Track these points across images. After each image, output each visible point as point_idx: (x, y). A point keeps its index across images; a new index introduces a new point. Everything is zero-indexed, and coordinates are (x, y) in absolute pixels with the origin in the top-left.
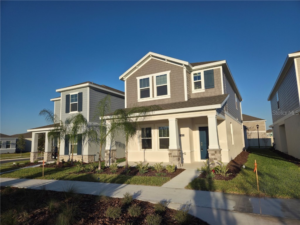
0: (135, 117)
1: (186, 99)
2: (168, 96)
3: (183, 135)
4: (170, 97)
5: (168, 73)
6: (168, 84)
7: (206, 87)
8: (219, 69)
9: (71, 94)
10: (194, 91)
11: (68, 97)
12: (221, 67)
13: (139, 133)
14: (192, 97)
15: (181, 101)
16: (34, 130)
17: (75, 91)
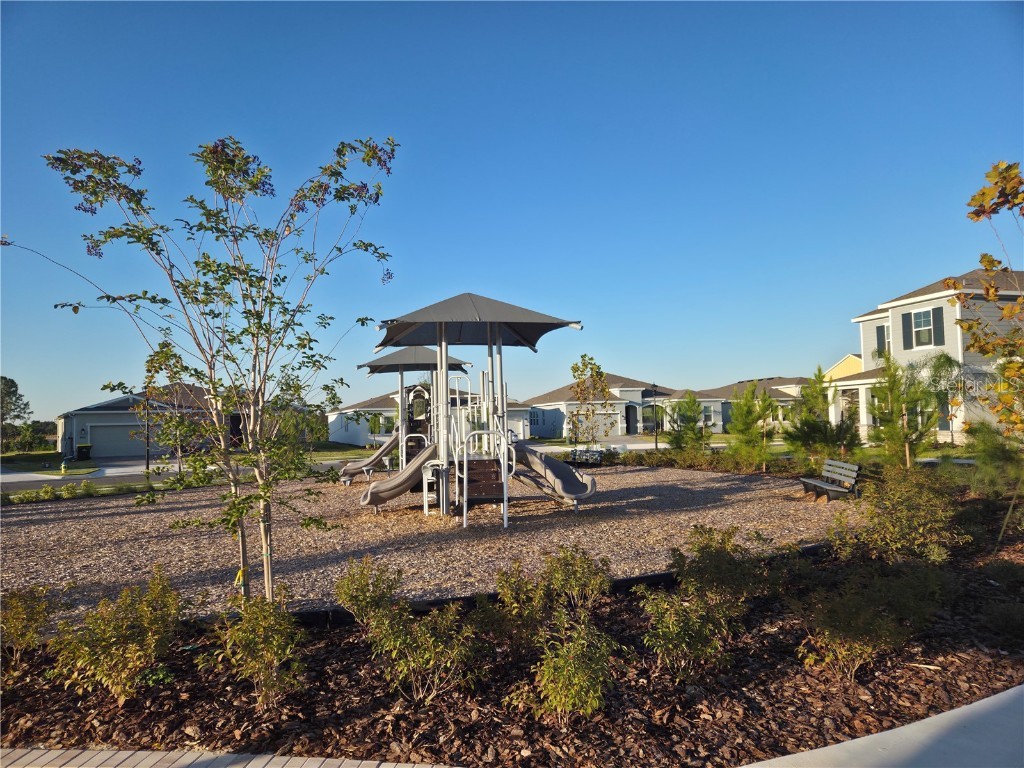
9: (914, 312)
11: (906, 318)
16: (833, 384)
17: (922, 305)
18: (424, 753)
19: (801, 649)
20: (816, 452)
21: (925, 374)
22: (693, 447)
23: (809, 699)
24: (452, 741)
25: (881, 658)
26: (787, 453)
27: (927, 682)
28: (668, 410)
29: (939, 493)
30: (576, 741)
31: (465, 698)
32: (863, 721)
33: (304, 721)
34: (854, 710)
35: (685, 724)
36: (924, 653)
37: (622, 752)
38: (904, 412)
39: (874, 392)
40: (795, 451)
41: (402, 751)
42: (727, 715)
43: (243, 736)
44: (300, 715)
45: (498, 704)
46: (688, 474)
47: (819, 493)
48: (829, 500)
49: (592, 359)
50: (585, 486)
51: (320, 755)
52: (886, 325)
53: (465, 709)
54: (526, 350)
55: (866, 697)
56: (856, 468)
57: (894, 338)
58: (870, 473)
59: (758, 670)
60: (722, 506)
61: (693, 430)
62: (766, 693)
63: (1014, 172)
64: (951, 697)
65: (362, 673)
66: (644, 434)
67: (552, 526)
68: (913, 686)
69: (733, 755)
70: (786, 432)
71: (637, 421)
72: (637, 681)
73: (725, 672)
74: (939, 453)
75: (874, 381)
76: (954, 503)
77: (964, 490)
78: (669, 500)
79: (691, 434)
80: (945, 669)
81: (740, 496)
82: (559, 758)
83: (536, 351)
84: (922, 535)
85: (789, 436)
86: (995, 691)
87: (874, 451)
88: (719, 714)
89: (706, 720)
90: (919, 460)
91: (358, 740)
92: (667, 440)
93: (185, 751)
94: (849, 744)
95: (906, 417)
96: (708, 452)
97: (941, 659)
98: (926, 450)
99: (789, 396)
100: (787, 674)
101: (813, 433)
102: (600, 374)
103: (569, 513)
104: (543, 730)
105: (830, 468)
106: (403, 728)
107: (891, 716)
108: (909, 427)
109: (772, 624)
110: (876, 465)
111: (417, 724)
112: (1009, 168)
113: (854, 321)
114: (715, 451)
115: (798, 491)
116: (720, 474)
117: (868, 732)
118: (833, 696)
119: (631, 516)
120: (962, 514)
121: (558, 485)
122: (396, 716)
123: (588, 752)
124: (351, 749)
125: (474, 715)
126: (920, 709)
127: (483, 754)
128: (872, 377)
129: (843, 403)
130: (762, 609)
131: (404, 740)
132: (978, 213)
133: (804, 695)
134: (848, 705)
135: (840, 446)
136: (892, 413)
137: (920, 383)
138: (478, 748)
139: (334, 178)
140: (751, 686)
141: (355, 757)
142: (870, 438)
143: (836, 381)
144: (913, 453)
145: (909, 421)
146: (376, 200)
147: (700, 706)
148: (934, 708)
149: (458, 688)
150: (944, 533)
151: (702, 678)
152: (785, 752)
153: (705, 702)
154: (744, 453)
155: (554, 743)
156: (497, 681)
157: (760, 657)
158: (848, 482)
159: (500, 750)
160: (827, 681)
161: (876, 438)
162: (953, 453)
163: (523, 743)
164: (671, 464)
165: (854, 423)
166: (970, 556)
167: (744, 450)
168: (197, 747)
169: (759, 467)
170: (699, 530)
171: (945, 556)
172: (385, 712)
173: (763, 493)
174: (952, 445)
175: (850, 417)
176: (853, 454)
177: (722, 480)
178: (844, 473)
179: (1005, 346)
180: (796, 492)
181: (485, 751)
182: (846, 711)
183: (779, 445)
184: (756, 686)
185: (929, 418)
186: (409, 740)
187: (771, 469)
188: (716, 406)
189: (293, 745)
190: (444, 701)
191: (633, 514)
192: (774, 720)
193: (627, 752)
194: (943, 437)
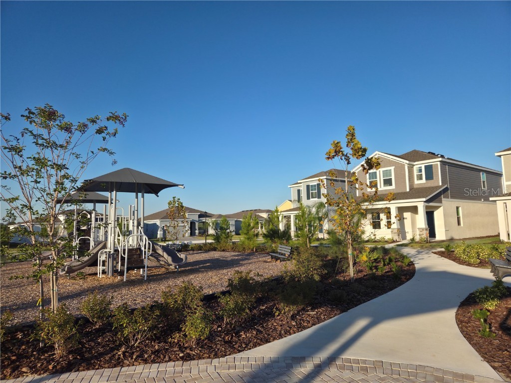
0: (366, 206)
1: (408, 190)
2: (393, 187)
3: (406, 218)
4: (394, 188)
5: (392, 168)
6: (393, 177)
7: (427, 179)
8: (437, 164)
9: (310, 184)
10: (417, 182)
11: (308, 186)
12: (439, 163)
13: (369, 216)
14: (415, 187)
15: (404, 191)
16: (282, 213)
17: (314, 182)
18: (140, 361)
19: (274, 310)
20: (275, 242)
21: (314, 210)
22: (224, 241)
23: (276, 327)
24: (151, 356)
25: (299, 312)
26: (264, 243)
27: (312, 317)
28: (211, 224)
29: (318, 256)
30: (199, 349)
31: (151, 342)
32: (293, 330)
33: (80, 359)
34: (290, 328)
35: (237, 339)
36: (311, 309)
37: (216, 350)
38: (307, 226)
39: (296, 217)
40: (267, 242)
41: (130, 362)
42: (250, 335)
43: (53, 368)
44: (78, 357)
45: (166, 342)
46: (223, 254)
47: (277, 259)
48: (281, 262)
49: (179, 199)
50: (182, 259)
51: (93, 369)
52: (301, 189)
53: (152, 346)
54: (153, 195)
55: (294, 323)
56: (290, 248)
57: (304, 194)
58: (295, 250)
59: (260, 320)
60: (240, 266)
61: (225, 233)
62: (263, 327)
63: (339, 144)
64: (319, 320)
65: (99, 341)
66: (199, 236)
67: (168, 278)
68: (308, 319)
69: (254, 345)
70: (264, 234)
71: (196, 230)
72: (217, 329)
73: (249, 322)
74: (319, 242)
75: (296, 212)
76: (322, 260)
77: (326, 256)
78: (217, 265)
79: (223, 235)
80: (317, 313)
81: (246, 262)
82: (194, 355)
83: (158, 196)
84: (312, 271)
85: (265, 236)
86: (331, 318)
87: (296, 242)
88: (248, 335)
89: (243, 338)
90: (312, 245)
91: (109, 362)
92: (213, 238)
93: (25, 377)
94: (289, 337)
95: (308, 228)
96: (231, 244)
97: (316, 310)
98: (314, 241)
99: (263, 218)
100: (269, 320)
101: (274, 234)
102: (182, 207)
103: (174, 272)
104: (186, 348)
105: (281, 249)
106: (128, 355)
107: (301, 328)
108: (309, 232)
109: (263, 306)
110: (297, 247)
111: (133, 353)
112: (338, 143)
113: (289, 186)
114: (234, 243)
115: (269, 259)
116: (237, 253)
117: (295, 333)
118: (284, 324)
119: (203, 272)
120: (325, 264)
121: (169, 259)
122: (123, 352)
123: (204, 351)
124: (107, 365)
125: (157, 347)
126: (310, 325)
127: (164, 358)
128: (296, 211)
129: (285, 221)
130: (260, 301)
131: (130, 359)
132: (328, 158)
133: (275, 326)
134: (288, 327)
135: (284, 240)
136: (303, 226)
137: (312, 214)
138: (162, 356)
139: (92, 123)
140: (258, 325)
141: (109, 368)
142: (295, 236)
143: (283, 212)
144: (310, 243)
145: (309, 229)
146: (115, 135)
147: (241, 333)
148: (314, 324)
149: (148, 339)
150: (318, 270)
151: (241, 325)
152: (270, 342)
153: (243, 332)
154: (246, 243)
155: (191, 351)
156: (163, 335)
157: (260, 317)
158: (287, 254)
159: (170, 356)
160: (282, 320)
161: (297, 236)
162: (324, 242)
163: (179, 352)
164: (215, 249)
165: (289, 230)
166: (327, 279)
167: (247, 242)
168: (30, 375)
169: (252, 250)
170: (238, 272)
171: (319, 279)
172: (117, 352)
173: (256, 260)
174: (323, 239)
175: (287, 228)
176: (289, 243)
177: (238, 256)
178: (285, 250)
179: (336, 203)
180: (268, 259)
181: (165, 357)
182: (288, 328)
183: (261, 239)
184: (259, 325)
185: (315, 228)
186: (132, 359)
187: (258, 250)
188: (232, 222)
189: (79, 368)
190: (142, 344)
191: (203, 271)
192: (266, 334)
193: (218, 349)
194: (321, 236)
